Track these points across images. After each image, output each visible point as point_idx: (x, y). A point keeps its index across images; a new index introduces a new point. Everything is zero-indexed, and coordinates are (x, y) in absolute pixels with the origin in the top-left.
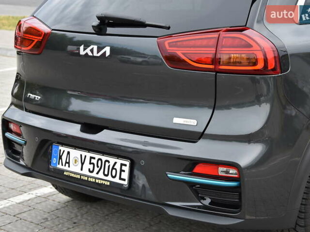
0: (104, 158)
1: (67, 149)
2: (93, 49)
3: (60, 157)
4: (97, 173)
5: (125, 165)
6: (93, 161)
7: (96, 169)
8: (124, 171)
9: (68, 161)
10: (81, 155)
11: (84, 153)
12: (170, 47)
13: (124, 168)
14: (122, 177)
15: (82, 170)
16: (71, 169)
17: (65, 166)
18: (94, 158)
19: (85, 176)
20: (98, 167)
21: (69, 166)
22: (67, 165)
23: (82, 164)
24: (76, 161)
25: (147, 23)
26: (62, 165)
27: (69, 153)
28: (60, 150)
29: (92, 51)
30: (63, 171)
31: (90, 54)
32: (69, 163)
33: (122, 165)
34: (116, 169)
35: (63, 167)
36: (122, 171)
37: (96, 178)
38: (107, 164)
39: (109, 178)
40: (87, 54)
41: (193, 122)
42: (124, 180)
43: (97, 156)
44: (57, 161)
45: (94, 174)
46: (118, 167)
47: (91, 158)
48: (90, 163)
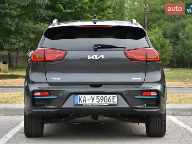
0: (104, 96)
1: (83, 96)
2: (95, 56)
3: (80, 99)
4: (101, 102)
5: (115, 97)
6: (98, 98)
7: (101, 101)
8: (115, 99)
9: (85, 100)
10: (92, 97)
11: (93, 96)
12: (130, 54)
13: (114, 98)
14: (114, 101)
15: (93, 102)
16: (87, 103)
17: (83, 102)
18: (99, 97)
19: (95, 104)
20: (101, 99)
21: (86, 102)
22: (85, 102)
23: (93, 100)
24: (89, 100)
25: (117, 46)
26: (82, 102)
27: (85, 97)
28: (79, 97)
29: (94, 57)
30: (83, 104)
31: (93, 58)
32: (85, 101)
33: (113, 97)
34: (111, 99)
35: (83, 103)
36: (113, 99)
37: (101, 104)
38: (106, 98)
39: (108, 103)
40: (92, 58)
41: (140, 79)
42: (115, 102)
43: (100, 96)
44: (78, 101)
45: (100, 103)
46: (111, 98)
47: (97, 97)
48: (97, 99)
